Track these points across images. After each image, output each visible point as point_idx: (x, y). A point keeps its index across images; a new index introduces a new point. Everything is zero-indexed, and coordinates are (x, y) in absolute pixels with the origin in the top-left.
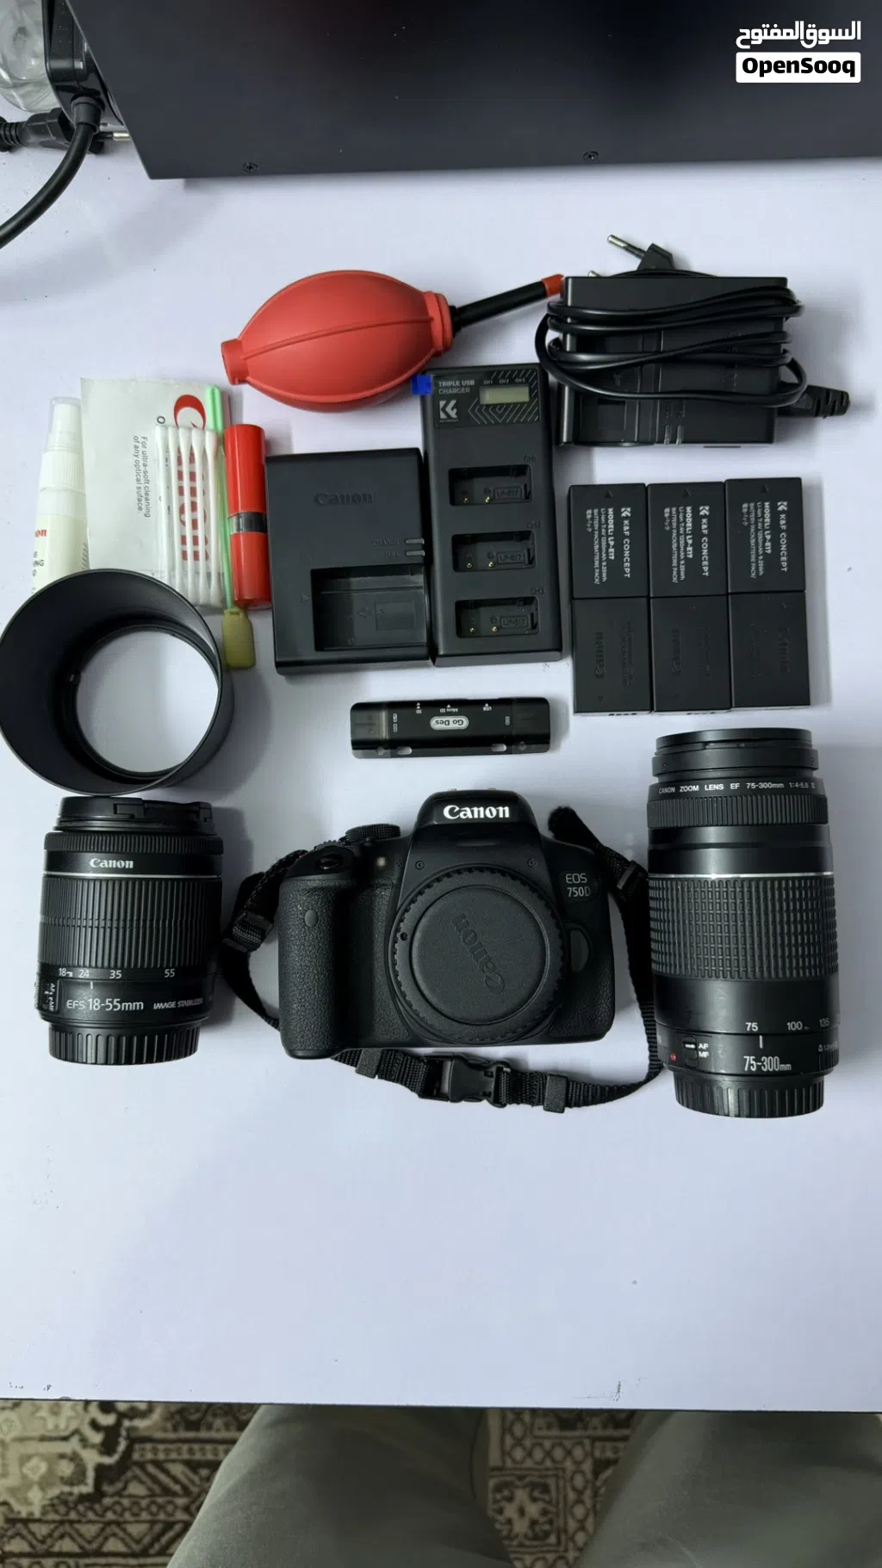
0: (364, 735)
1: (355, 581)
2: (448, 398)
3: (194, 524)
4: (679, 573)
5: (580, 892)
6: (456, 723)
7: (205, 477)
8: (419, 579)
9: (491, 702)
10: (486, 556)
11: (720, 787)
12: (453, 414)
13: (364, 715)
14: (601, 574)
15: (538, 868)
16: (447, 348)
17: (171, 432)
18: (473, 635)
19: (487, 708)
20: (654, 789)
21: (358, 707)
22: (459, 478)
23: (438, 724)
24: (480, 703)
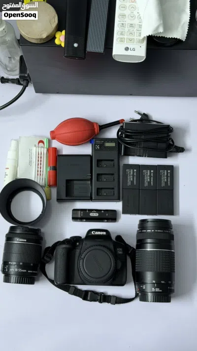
0: (75, 216)
1: (75, 182)
2: (98, 144)
3: (41, 168)
4: (146, 184)
5: (121, 253)
6: (96, 215)
7: (44, 158)
8: (89, 182)
9: (104, 210)
10: (104, 178)
11: (150, 231)
12: (99, 148)
13: (75, 212)
14: (129, 183)
15: (112, 247)
16: (98, 134)
17: (37, 148)
18: (100, 195)
19: (103, 212)
20: (138, 231)
21: (74, 210)
22: (99, 161)
23: (92, 214)
24: (101, 210)
